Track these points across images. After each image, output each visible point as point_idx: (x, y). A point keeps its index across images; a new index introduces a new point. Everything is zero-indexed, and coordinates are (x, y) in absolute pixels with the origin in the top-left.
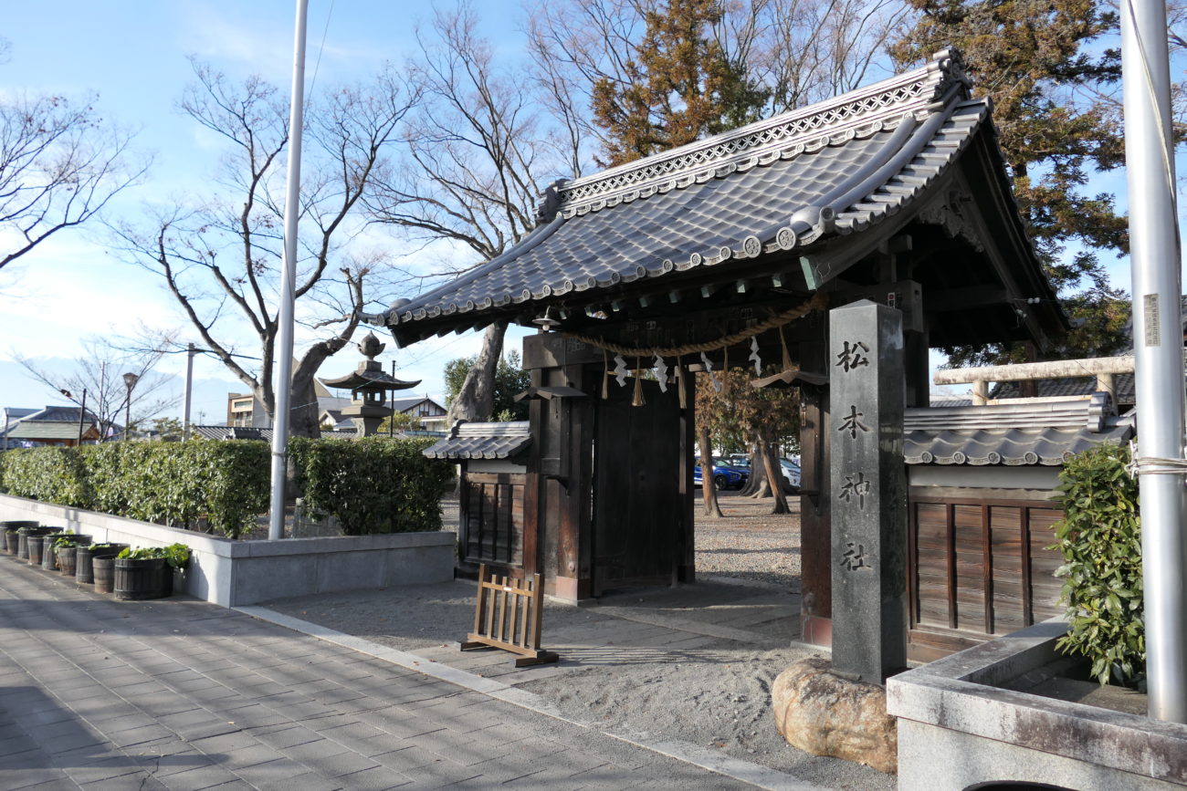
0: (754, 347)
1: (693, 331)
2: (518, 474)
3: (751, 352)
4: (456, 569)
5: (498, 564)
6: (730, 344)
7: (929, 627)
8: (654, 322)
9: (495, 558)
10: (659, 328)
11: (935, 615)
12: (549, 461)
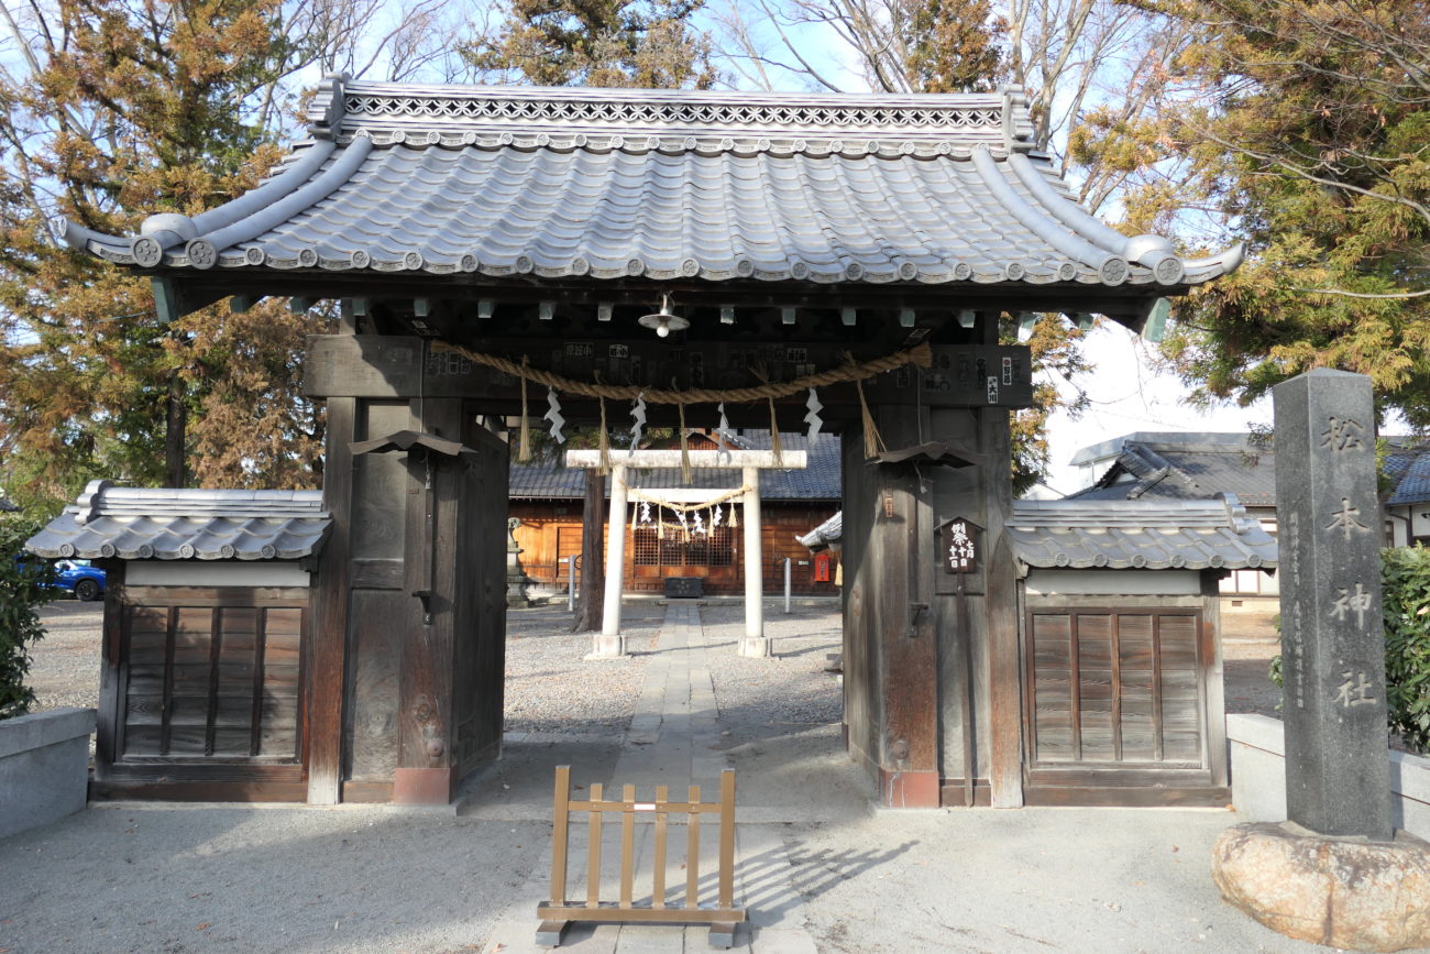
0: (813, 403)
1: (701, 369)
2: (282, 588)
3: (808, 411)
4: (90, 784)
5: (221, 760)
6: (778, 396)
7: (1051, 764)
8: (626, 348)
9: (211, 749)
10: (635, 358)
11: (1055, 746)
12: (371, 564)
